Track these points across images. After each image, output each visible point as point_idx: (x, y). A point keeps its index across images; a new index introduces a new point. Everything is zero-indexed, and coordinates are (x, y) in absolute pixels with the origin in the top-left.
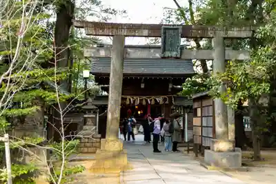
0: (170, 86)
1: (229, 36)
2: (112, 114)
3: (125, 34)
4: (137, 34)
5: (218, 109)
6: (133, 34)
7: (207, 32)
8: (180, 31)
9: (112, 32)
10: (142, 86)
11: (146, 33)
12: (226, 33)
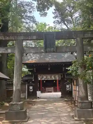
0: (64, 69)
3: (23, 39)
4: (29, 39)
6: (27, 38)
7: (72, 36)
8: (55, 35)
9: (14, 38)
10: (49, 69)
11: (35, 37)
12: (84, 35)
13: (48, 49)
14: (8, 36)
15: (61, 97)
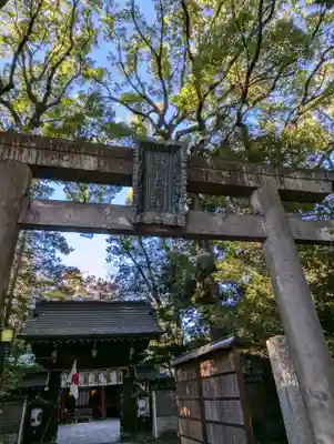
0: (132, 352)
3: (32, 161)
4: (65, 165)
6: (54, 162)
10: (94, 353)
13: (151, 215)
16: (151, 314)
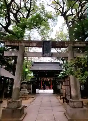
1: (75, 46)
2: (15, 86)
3: (25, 45)
4: (30, 45)
5: (72, 83)
6: (29, 45)
7: (65, 44)
8: (51, 43)
9: (18, 44)
10: (46, 74)
11: (35, 45)
12: (74, 45)
13: (45, 54)
14: (13, 43)
15: (54, 93)
16: (60, 65)
